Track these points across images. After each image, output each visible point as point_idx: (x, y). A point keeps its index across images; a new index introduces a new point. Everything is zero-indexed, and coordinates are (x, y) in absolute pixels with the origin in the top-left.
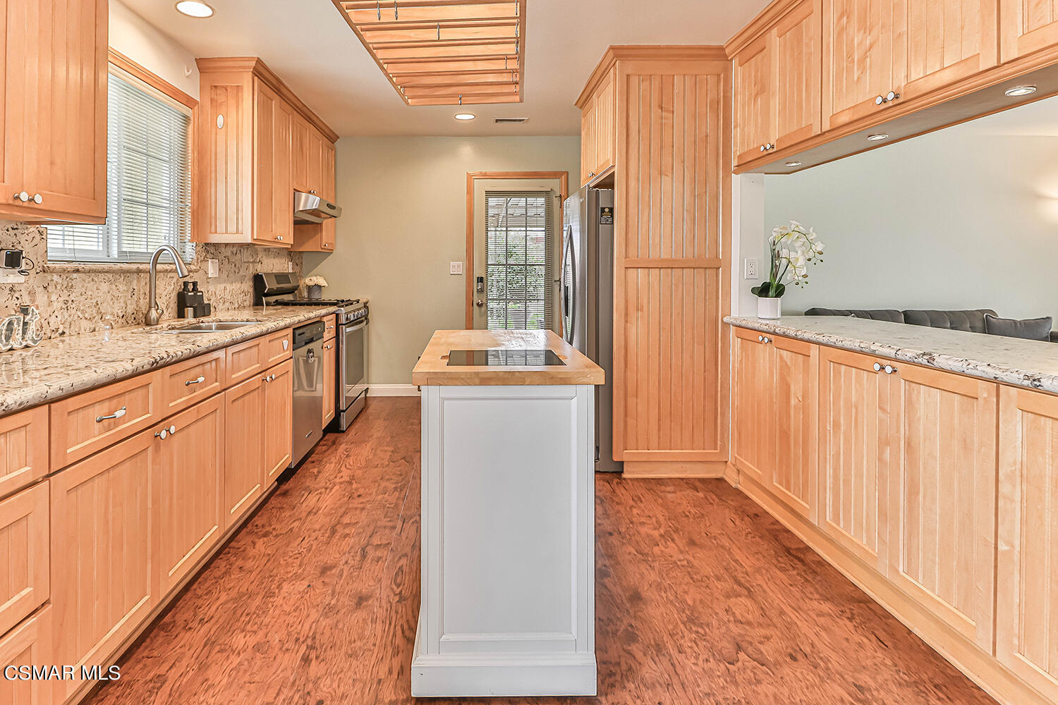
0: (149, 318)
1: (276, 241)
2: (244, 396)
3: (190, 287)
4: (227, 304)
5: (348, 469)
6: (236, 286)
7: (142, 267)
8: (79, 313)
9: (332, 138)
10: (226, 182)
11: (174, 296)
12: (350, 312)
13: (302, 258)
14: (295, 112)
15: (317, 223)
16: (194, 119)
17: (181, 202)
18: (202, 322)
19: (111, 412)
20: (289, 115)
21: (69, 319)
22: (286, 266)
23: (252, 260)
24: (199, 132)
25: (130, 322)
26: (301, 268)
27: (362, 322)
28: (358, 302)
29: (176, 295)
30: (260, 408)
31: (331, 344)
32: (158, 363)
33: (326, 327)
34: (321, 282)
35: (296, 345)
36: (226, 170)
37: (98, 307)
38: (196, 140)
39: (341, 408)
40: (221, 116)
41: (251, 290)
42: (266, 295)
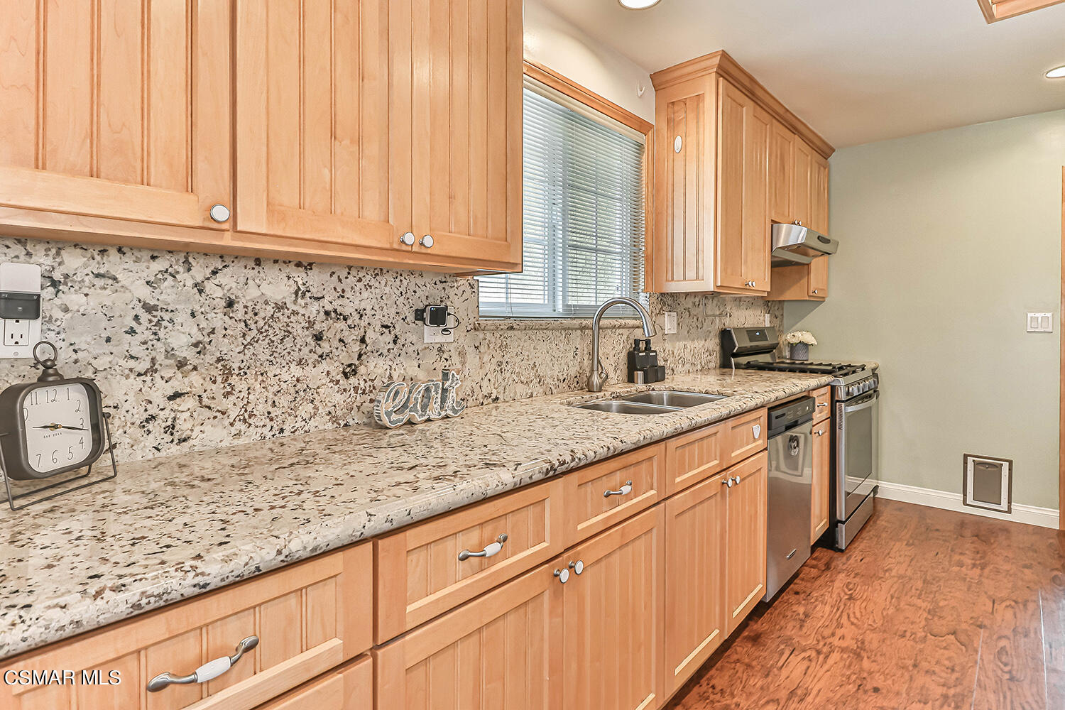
0: (591, 383)
1: (746, 287)
2: (694, 507)
3: (642, 346)
4: (687, 366)
5: (852, 624)
6: (699, 344)
7: (584, 322)
8: (514, 376)
9: (824, 151)
10: (685, 218)
11: (623, 356)
12: (852, 384)
13: (783, 309)
14: (774, 121)
15: (804, 264)
16: (648, 146)
17: (634, 246)
18: (653, 390)
19: (481, 546)
20: (766, 125)
21: (504, 384)
22: (762, 318)
23: (718, 313)
24: (655, 161)
25: (572, 387)
26: (782, 321)
27: (870, 397)
28: (863, 369)
29: (626, 355)
30: (718, 522)
31: (823, 428)
32: (555, 470)
33: (817, 404)
34: (808, 338)
35: (772, 432)
36: (685, 202)
37: (536, 369)
38: (650, 171)
39: (838, 518)
40: (679, 137)
41: (718, 348)
42: (735, 355)
